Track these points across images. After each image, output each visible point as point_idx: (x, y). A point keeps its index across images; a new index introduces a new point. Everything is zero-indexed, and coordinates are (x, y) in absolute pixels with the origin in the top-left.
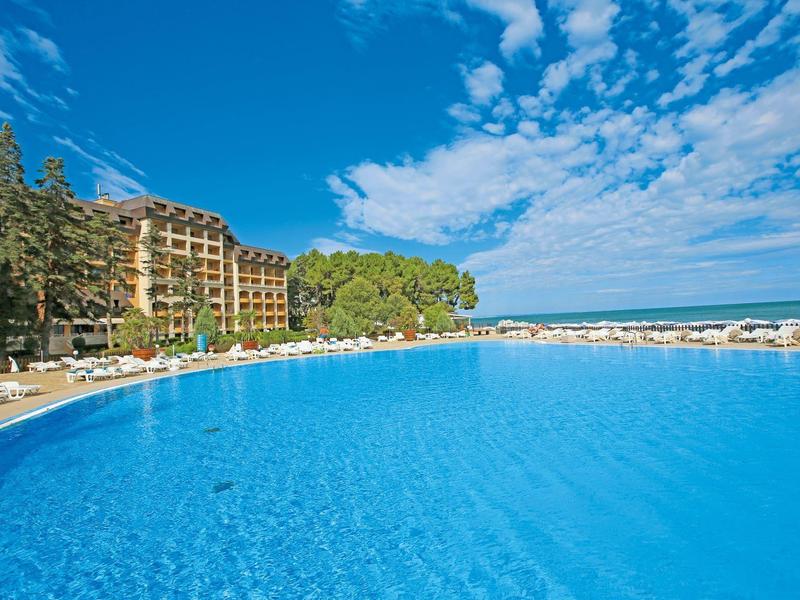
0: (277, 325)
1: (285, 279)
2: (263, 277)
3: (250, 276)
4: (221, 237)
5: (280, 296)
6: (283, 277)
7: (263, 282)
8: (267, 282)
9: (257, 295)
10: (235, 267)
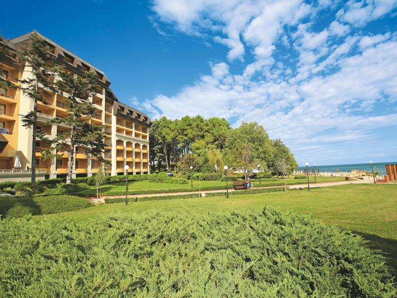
0: (143, 170)
1: (148, 134)
2: (133, 130)
3: (125, 128)
4: (104, 91)
5: (144, 147)
6: (146, 133)
7: (133, 134)
8: (137, 135)
9: (129, 144)
10: (114, 119)
